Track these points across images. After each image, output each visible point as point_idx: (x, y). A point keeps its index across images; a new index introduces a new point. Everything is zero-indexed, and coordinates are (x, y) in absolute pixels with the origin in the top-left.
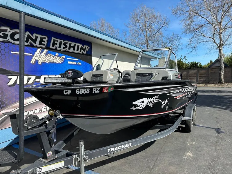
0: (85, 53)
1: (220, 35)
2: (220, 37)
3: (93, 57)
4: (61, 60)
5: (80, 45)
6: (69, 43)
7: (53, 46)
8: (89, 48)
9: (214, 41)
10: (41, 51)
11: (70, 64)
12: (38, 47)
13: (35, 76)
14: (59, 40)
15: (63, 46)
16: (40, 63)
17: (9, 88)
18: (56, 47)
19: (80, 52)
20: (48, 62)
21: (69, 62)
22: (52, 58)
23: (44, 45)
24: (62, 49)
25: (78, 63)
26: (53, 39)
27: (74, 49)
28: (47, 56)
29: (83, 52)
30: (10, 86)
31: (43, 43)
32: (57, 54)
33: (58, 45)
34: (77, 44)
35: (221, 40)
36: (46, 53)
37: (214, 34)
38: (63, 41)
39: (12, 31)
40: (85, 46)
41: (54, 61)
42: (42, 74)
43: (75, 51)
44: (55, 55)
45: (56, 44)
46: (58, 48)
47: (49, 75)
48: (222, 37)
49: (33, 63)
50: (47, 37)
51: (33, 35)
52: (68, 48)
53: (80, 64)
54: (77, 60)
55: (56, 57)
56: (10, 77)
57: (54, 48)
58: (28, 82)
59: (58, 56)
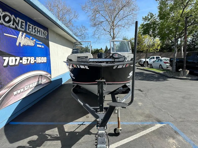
0: (45, 38)
1: (113, 30)
2: (113, 32)
3: (49, 42)
4: (34, 43)
5: (43, 31)
6: (37, 28)
7: (28, 30)
8: (47, 33)
9: (110, 34)
10: (22, 34)
11: (38, 47)
12: (20, 31)
13: (19, 57)
14: (32, 25)
15: (34, 31)
16: (21, 45)
17: (5, 69)
18: (30, 31)
19: (43, 37)
20: (26, 45)
21: (38, 46)
22: (28, 41)
23: (23, 28)
24: (33, 33)
25: (42, 46)
26: (28, 23)
27: (40, 34)
28: (26, 40)
29: (45, 37)
30: (5, 66)
31: (23, 27)
32: (31, 38)
33: (31, 30)
34: (41, 30)
35: (114, 34)
36: (25, 36)
37: (110, 29)
38: (33, 26)
39: (4, 13)
40: (45, 31)
41: (30, 44)
42: (23, 56)
43: (40, 36)
44: (30, 38)
45: (30, 28)
46: (31, 33)
47: (27, 56)
48: (114, 32)
49: (18, 45)
50: (24, 21)
51: (16, 19)
52: (36, 33)
53: (43, 47)
54: (42, 43)
55: (30, 41)
56: (4, 58)
57: (29, 32)
58: (15, 64)
59: (32, 39)
